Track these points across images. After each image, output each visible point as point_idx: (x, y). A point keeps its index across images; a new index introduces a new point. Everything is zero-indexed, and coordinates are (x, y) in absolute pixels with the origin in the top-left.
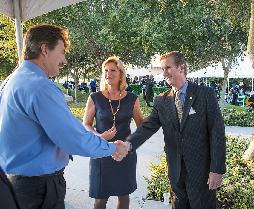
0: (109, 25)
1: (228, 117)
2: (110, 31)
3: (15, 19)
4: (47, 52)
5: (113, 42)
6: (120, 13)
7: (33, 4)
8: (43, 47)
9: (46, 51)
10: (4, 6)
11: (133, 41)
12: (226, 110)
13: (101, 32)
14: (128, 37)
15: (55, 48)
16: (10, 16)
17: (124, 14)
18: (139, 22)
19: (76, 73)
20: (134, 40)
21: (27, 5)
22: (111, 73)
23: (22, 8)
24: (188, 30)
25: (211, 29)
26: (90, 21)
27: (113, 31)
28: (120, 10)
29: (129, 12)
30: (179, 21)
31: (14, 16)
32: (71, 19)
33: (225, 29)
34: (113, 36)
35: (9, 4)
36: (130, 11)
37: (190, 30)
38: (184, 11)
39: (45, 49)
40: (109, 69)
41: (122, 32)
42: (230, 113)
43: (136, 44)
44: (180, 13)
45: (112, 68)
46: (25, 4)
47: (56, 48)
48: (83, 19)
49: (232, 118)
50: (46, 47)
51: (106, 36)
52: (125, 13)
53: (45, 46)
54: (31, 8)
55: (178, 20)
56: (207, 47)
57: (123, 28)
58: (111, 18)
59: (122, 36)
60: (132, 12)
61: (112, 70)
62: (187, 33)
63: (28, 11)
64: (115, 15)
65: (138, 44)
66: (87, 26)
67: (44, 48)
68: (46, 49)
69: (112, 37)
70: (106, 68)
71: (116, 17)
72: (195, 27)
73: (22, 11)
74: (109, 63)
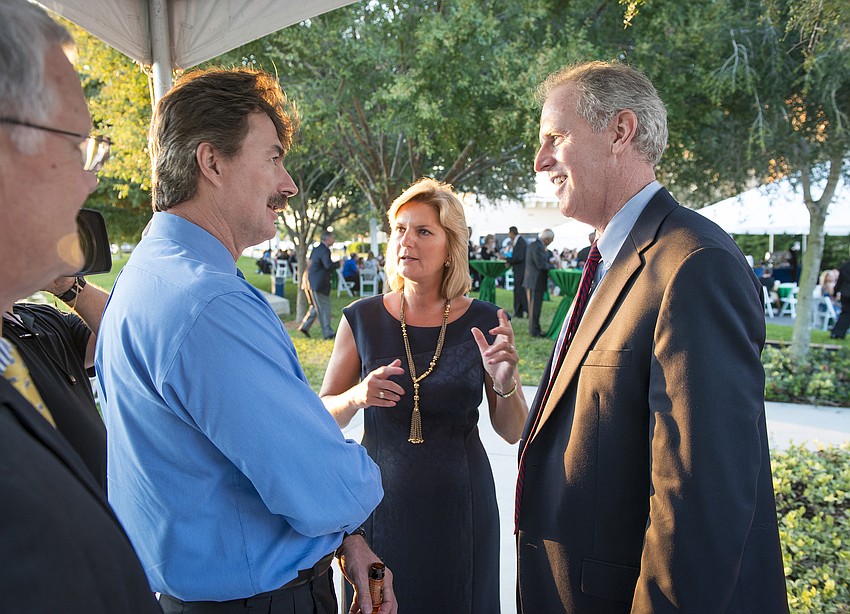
0: (420, 71)
1: (826, 374)
2: (421, 89)
3: (155, 67)
4: (218, 167)
5: (429, 124)
6: (456, 29)
7: (210, 15)
8: (202, 153)
9: (214, 167)
10: (124, 27)
11: (494, 122)
12: (815, 348)
13: (391, 91)
14: (479, 110)
15: (241, 147)
16: (139, 58)
17: (472, 35)
18: (515, 60)
19: (302, 226)
20: (497, 119)
21: (191, 21)
22: (414, 238)
23: (177, 30)
24: (682, 79)
25: (769, 68)
26: (358, 60)
27: (430, 89)
28: (458, 20)
29: (487, 26)
30: (649, 50)
31: (151, 58)
32: (302, 55)
33: (830, 66)
34: (430, 103)
35: (138, 19)
36: (490, 25)
37: (689, 77)
38: (668, 13)
39: (212, 158)
40: (411, 226)
41: (459, 92)
42: (831, 359)
43: (504, 133)
44: (655, 22)
45: (418, 221)
46: (186, 17)
47: (244, 148)
48: (335, 53)
49: (842, 381)
50: (211, 150)
51: (406, 107)
52: (475, 30)
53: (208, 148)
54: (203, 27)
55: (646, 46)
56: (757, 130)
57: (462, 78)
58: (427, 47)
59: (459, 105)
60: (496, 28)
61: (421, 231)
62: (680, 89)
63: (192, 40)
64: (440, 35)
65: (511, 132)
66: (348, 74)
67: (207, 155)
68: (215, 159)
69: (426, 109)
70: (401, 219)
71: (446, 43)
72: (708, 68)
73: (176, 39)
74: (414, 203)
